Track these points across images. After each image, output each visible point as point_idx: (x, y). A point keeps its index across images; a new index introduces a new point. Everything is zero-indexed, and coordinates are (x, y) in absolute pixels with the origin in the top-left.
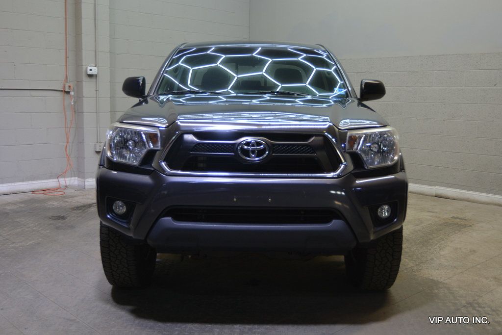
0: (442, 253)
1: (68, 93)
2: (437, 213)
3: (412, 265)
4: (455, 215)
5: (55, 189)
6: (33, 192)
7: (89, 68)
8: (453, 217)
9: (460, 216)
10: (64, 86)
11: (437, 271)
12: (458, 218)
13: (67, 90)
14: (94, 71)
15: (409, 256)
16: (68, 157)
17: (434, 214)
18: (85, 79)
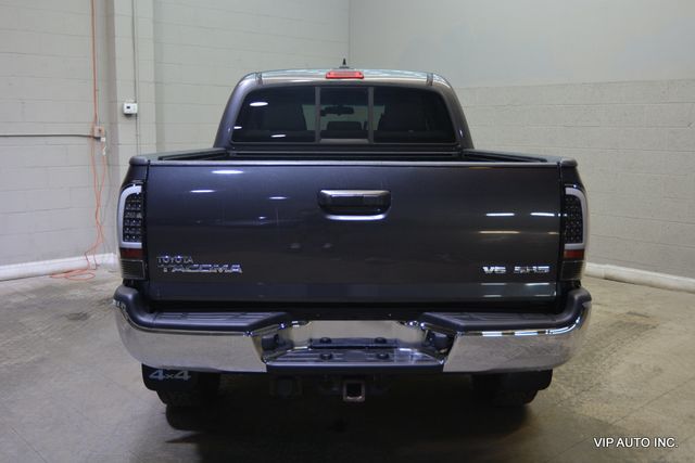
0: (614, 373)
1: (98, 139)
2: (606, 306)
3: (569, 394)
4: (632, 310)
5: (83, 270)
6: (52, 274)
7: (126, 105)
8: (629, 313)
9: (639, 311)
10: (93, 129)
11: (605, 405)
12: (635, 314)
13: (96, 135)
14: (134, 109)
15: (566, 379)
16: (100, 226)
17: (604, 309)
18: (121, 120)
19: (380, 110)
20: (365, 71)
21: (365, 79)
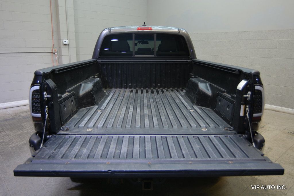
1: (54, 53)
7: (64, 41)
10: (53, 50)
14: (67, 42)
19: (159, 43)
20: (153, 27)
21: (153, 30)
